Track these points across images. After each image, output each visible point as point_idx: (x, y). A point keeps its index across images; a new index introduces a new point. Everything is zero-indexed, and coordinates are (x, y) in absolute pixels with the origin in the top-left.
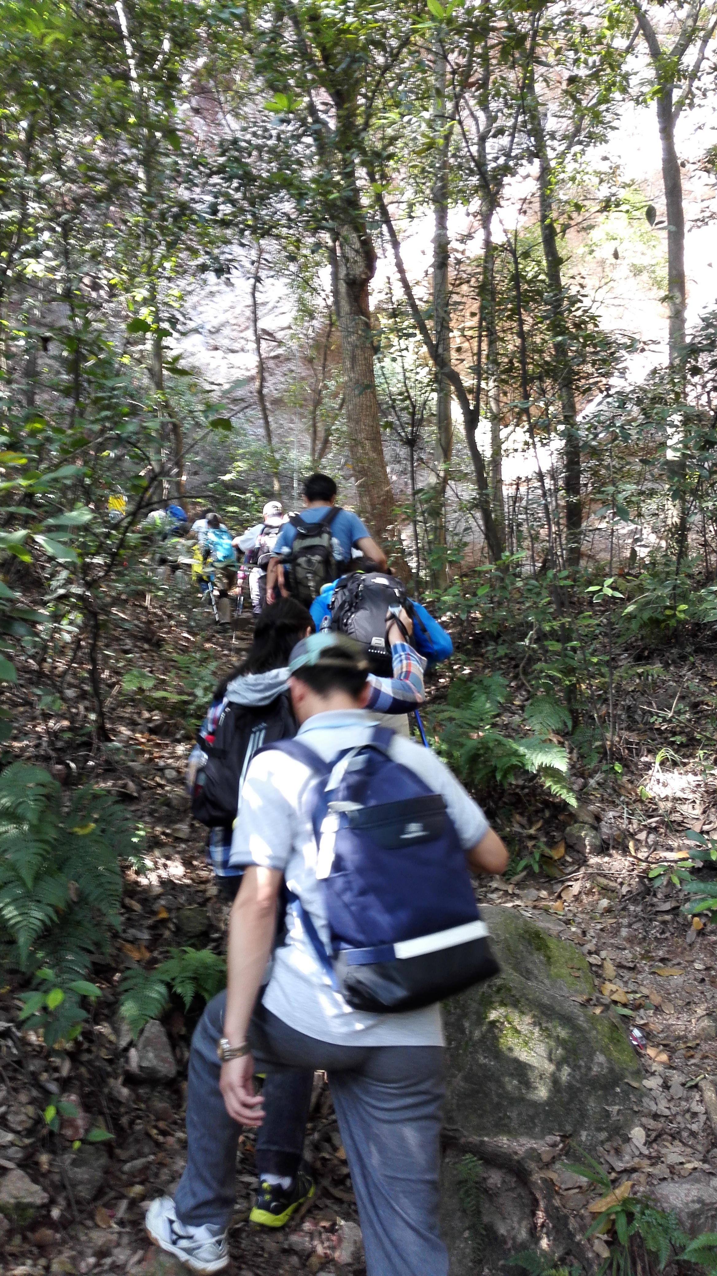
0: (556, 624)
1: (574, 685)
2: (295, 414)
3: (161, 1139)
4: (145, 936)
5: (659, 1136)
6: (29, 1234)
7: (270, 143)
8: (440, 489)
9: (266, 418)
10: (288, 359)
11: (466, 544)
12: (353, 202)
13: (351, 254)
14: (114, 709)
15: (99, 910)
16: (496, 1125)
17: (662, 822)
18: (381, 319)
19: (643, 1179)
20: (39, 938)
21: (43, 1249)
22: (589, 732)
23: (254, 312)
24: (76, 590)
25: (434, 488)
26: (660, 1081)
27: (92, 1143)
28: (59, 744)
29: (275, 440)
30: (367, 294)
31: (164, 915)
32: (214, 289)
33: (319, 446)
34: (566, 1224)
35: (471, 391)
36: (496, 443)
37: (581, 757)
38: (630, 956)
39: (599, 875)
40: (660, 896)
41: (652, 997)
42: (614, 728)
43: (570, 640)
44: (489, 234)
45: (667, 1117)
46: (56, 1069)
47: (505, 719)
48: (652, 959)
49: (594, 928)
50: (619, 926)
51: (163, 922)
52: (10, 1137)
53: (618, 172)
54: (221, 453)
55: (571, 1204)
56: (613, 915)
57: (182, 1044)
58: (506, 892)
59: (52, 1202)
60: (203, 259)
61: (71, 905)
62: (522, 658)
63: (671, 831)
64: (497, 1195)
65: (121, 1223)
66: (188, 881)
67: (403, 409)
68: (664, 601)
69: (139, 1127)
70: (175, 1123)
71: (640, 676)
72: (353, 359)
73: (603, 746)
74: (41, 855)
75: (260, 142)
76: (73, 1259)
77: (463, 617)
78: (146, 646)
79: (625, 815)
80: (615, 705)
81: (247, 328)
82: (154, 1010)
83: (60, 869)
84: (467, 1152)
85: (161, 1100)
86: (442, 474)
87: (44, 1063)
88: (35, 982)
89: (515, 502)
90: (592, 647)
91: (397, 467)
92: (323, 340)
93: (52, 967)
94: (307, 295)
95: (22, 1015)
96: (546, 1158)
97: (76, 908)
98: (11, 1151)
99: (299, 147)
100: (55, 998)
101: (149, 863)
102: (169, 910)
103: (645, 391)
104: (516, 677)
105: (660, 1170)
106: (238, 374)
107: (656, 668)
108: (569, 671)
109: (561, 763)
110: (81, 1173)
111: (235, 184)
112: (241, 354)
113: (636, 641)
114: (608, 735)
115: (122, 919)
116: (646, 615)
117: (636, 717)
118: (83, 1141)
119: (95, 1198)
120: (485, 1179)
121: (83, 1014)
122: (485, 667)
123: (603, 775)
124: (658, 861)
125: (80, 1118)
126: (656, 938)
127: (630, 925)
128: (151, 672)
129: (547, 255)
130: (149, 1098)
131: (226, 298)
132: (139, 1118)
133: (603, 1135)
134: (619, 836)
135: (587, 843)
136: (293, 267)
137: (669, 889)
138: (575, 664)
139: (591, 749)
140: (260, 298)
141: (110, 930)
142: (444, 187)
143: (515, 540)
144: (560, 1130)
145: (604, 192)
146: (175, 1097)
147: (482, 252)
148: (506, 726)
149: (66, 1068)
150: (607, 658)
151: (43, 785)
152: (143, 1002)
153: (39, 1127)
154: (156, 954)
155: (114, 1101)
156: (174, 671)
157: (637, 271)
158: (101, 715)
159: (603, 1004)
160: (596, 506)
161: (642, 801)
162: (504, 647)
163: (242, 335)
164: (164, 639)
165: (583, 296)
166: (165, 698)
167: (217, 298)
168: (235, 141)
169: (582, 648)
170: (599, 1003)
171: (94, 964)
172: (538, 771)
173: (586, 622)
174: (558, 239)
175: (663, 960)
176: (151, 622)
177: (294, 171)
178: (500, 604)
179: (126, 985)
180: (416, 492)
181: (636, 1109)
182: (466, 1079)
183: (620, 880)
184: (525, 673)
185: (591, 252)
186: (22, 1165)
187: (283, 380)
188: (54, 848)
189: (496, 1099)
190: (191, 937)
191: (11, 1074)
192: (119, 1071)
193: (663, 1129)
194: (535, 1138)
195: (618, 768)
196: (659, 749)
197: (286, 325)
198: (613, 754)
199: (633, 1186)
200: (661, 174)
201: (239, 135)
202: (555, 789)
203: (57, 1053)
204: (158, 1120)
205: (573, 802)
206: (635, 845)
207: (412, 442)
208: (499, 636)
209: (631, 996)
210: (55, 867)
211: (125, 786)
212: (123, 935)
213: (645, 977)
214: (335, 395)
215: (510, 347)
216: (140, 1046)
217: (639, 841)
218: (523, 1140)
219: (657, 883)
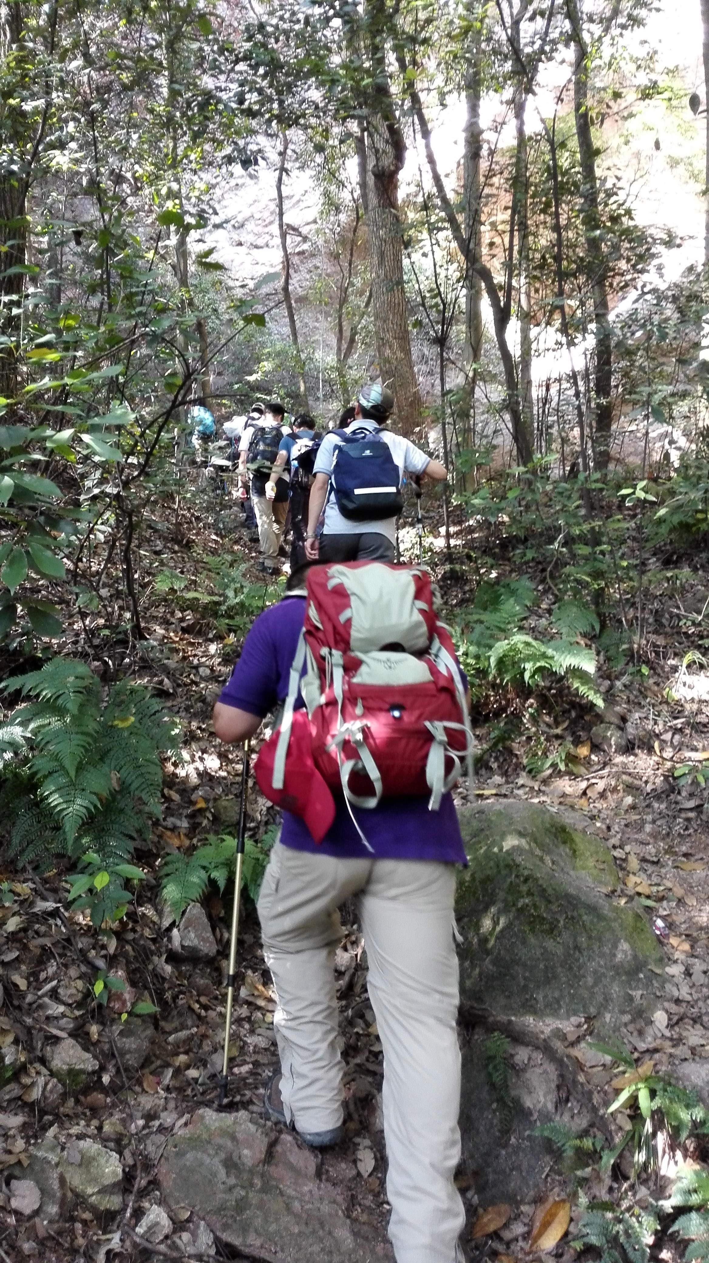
0: (586, 527)
1: (602, 589)
2: (321, 312)
3: (203, 1013)
4: (184, 824)
5: (681, 1019)
6: (82, 1098)
7: (297, 27)
8: (469, 390)
9: (291, 316)
10: (313, 255)
11: (495, 447)
12: (382, 91)
13: (381, 145)
14: (147, 609)
15: (140, 799)
16: (524, 1006)
17: (688, 723)
18: (408, 213)
19: (665, 1059)
20: (84, 824)
21: (95, 1111)
22: (617, 635)
23: (280, 206)
24: (110, 489)
25: (464, 388)
26: (682, 969)
27: (138, 1016)
28: (96, 642)
29: (300, 340)
30: (396, 187)
31: (201, 805)
32: (240, 181)
33: (345, 346)
34: (590, 1100)
35: (501, 288)
36: (526, 343)
37: (608, 659)
38: (653, 851)
39: (624, 773)
40: (684, 794)
41: (675, 889)
42: (642, 631)
43: (599, 543)
44: (522, 123)
45: (688, 1002)
46: (104, 947)
47: (532, 622)
48: (675, 854)
49: (619, 823)
50: (643, 822)
51: (201, 810)
52: (62, 1009)
53: (656, 57)
54: (245, 353)
55: (595, 1081)
56: (637, 811)
57: (221, 925)
58: (532, 788)
59: (103, 1069)
60: (228, 150)
61: (114, 794)
62: (550, 562)
63: (696, 732)
64: (524, 1070)
65: (168, 1089)
66: (224, 774)
67: (431, 307)
68: (697, 505)
69: (182, 1001)
70: (216, 998)
71: (668, 580)
72: (382, 255)
73: (631, 649)
74: (83, 746)
75: (286, 26)
76: (123, 1121)
77: (492, 520)
78: (176, 548)
79: (651, 716)
80: (643, 609)
81: (271, 223)
82: (196, 893)
83: (102, 759)
84: (495, 1030)
85: (202, 977)
86: (471, 374)
87: (92, 941)
88: (80, 866)
89: (544, 404)
90: (621, 551)
91: (424, 368)
92: (350, 235)
93: (97, 852)
94: (333, 188)
95: (70, 897)
96: (571, 1038)
97: (119, 797)
98: (63, 1022)
99: (328, 32)
100: (101, 881)
101: (186, 755)
102: (207, 800)
103: (682, 290)
104: (543, 581)
105: (681, 1051)
106: (262, 271)
107: (685, 572)
108: (597, 575)
109: (590, 667)
110: (130, 1043)
111: (261, 71)
112: (266, 249)
113: (665, 545)
114: (636, 638)
115: (163, 808)
116: (676, 519)
117: (664, 621)
118: (130, 1014)
119: (142, 1067)
120: (512, 1056)
121: (128, 896)
122: (511, 572)
123: (630, 678)
124: (682, 761)
125: (128, 994)
126: (679, 834)
127: (654, 822)
128: (182, 572)
129: (581, 146)
130: (190, 976)
131: (251, 190)
132: (181, 992)
133: (626, 1018)
134: (644, 736)
135: (613, 742)
136: (319, 159)
137: (693, 788)
138: (604, 567)
139: (618, 652)
140: (285, 191)
141: (151, 818)
142: (476, 74)
143: (543, 444)
144: (585, 1012)
145: (643, 79)
146: (215, 974)
147: (515, 143)
148: (533, 629)
149: (112, 946)
150: (638, 562)
151: (82, 678)
152: (184, 885)
153: (89, 1000)
154: (195, 841)
155: (158, 977)
156: (205, 572)
157: (674, 163)
158: (135, 613)
159: (627, 896)
160: (627, 408)
161: (667, 703)
162: (533, 550)
163: (266, 230)
164: (194, 541)
165: (620, 189)
166: (197, 599)
167: (241, 192)
168: (262, 27)
169: (611, 552)
170: (623, 894)
171: (136, 849)
172: (566, 673)
173: (617, 526)
174: (592, 130)
175: (686, 855)
176: (181, 524)
177: (322, 58)
178: (527, 507)
179: (166, 870)
180: (444, 394)
181: (658, 994)
182: (494, 963)
183: (644, 779)
184: (552, 577)
185: (627, 143)
186: (73, 1034)
187: (308, 277)
188: (95, 740)
189: (522, 983)
190: (228, 826)
191: (61, 951)
192: (163, 950)
193: (684, 1014)
194: (561, 1019)
195: (645, 670)
196: (686, 653)
197: (311, 219)
198: (640, 657)
199: (655, 1065)
200: (702, 59)
201: (265, 18)
202: (583, 690)
203: (105, 932)
204: (199, 995)
205: (600, 703)
206: (660, 745)
207: (441, 341)
208: (526, 539)
209: (654, 889)
210: (97, 758)
211: (161, 682)
212: (164, 824)
213: (668, 870)
214: (362, 294)
215: (543, 242)
216: (182, 926)
217: (664, 741)
218: (548, 1020)
219: (682, 782)
